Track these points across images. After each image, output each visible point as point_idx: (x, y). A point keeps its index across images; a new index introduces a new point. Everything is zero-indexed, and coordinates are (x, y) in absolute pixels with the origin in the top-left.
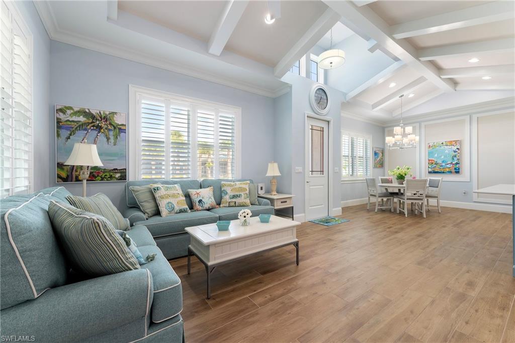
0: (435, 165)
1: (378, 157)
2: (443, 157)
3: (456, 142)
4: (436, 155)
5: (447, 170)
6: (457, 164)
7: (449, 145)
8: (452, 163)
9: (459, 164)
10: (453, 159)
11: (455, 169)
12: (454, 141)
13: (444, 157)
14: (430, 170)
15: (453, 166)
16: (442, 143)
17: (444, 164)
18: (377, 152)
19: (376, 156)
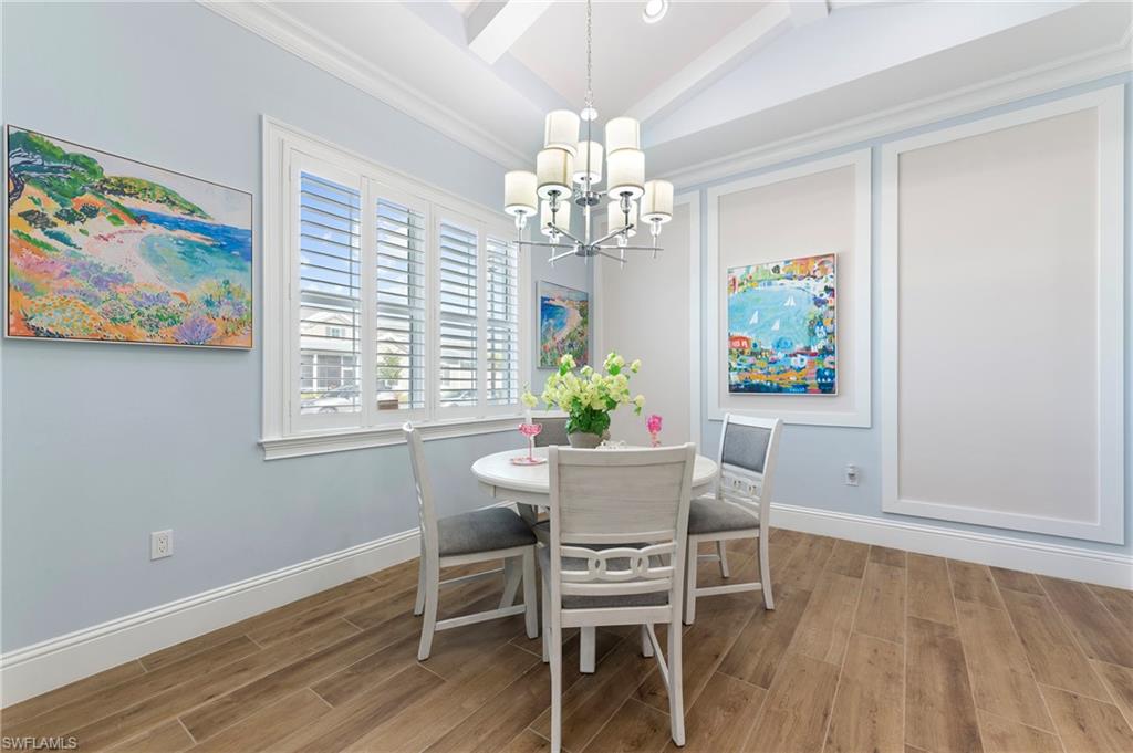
0: (751, 360)
1: (562, 324)
2: (776, 326)
3: (822, 260)
4: (755, 319)
5: (793, 379)
6: (826, 352)
7: (797, 272)
8: (807, 351)
9: (832, 353)
10: (812, 333)
11: (819, 374)
12: (817, 258)
13: (783, 324)
14: (735, 378)
15: (810, 363)
16: (776, 269)
17: (780, 355)
18: (557, 303)
19: (551, 321)
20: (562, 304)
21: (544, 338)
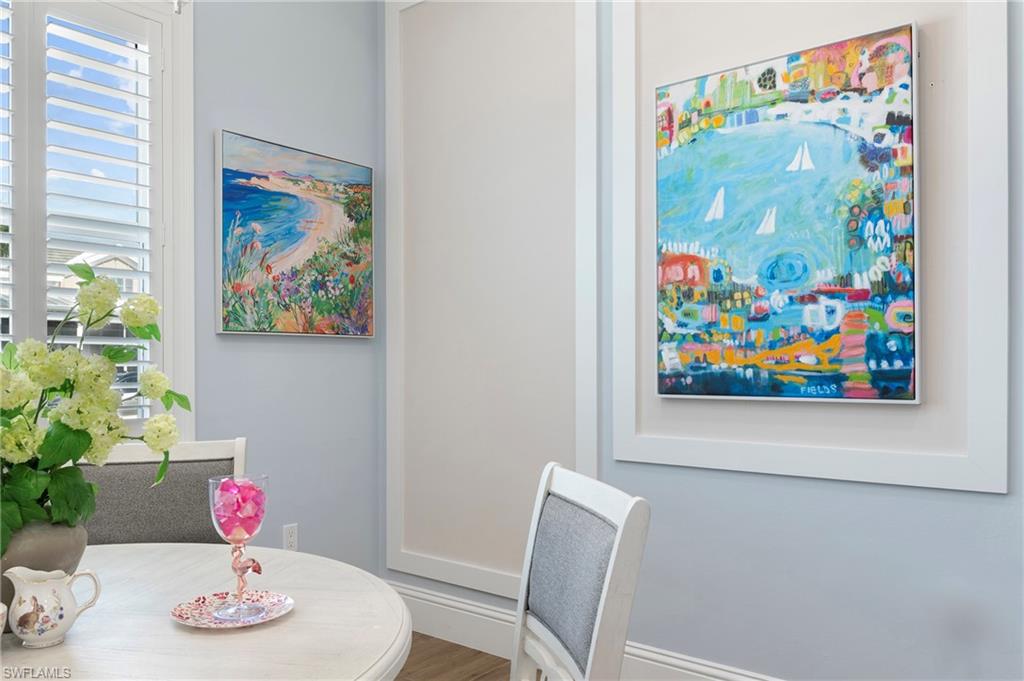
0: (706, 313)
1: (292, 236)
2: (768, 226)
3: (878, 44)
4: (716, 210)
5: (808, 360)
6: (892, 288)
7: (819, 84)
8: (842, 288)
9: (907, 290)
10: (856, 239)
11: (875, 347)
12: (867, 39)
13: (781, 221)
14: (673, 360)
15: (854, 319)
16: (768, 79)
17: (777, 300)
18: (274, 184)
19: (256, 225)
20: (292, 189)
21: (232, 266)
